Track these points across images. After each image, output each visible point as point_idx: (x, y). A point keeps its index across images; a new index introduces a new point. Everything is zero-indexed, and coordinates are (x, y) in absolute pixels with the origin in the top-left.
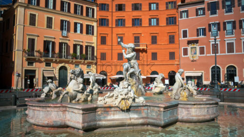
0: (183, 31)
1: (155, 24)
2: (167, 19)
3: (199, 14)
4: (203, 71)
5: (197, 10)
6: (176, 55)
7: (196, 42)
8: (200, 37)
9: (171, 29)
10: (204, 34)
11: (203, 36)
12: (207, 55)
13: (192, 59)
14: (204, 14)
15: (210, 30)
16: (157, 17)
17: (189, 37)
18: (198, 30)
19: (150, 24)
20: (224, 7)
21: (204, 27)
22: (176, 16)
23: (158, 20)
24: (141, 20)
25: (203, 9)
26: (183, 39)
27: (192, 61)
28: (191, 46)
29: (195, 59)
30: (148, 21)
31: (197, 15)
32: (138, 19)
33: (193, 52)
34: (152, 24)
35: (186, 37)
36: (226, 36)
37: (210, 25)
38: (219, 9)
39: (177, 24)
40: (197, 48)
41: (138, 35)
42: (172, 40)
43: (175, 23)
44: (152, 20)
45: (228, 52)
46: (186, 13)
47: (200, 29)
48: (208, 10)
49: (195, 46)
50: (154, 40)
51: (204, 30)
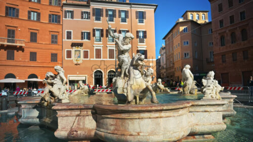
0: (68, 32)
1: (35, 19)
2: (50, 16)
3: (84, 17)
4: (86, 75)
5: (82, 13)
6: (59, 57)
7: (81, 45)
8: (84, 40)
9: (54, 27)
10: (89, 38)
11: (87, 40)
12: (91, 59)
13: (75, 62)
14: (89, 18)
15: (94, 35)
16: (38, 11)
17: (74, 39)
18: (82, 33)
19: (29, 17)
20: (107, 15)
21: (89, 31)
22: (60, 14)
23: (39, 15)
24: (18, 10)
25: (88, 13)
26: (66, 40)
27: (76, 64)
28: (75, 49)
29: (79, 62)
30: (27, 13)
31: (82, 18)
32: (14, 8)
33: (77, 55)
34: (32, 19)
35: (70, 38)
36: (108, 43)
37: (94, 30)
38: (102, 16)
39: (61, 23)
40: (81, 51)
41: (14, 28)
42: (54, 39)
43: (59, 22)
44: (32, 13)
45: (109, 58)
46: (70, 14)
47: (85, 32)
48: (93, 15)
49: (79, 49)
50: (33, 37)
51: (89, 34)
